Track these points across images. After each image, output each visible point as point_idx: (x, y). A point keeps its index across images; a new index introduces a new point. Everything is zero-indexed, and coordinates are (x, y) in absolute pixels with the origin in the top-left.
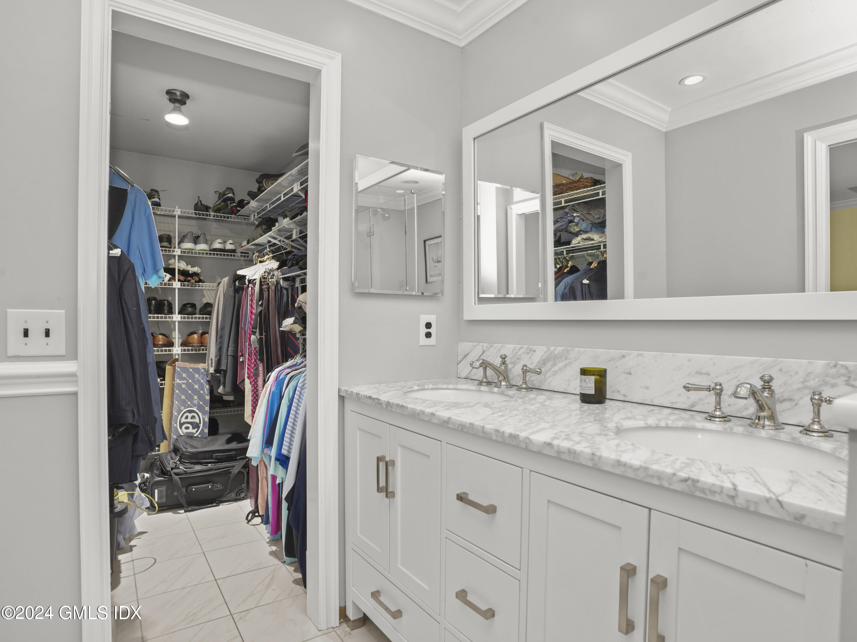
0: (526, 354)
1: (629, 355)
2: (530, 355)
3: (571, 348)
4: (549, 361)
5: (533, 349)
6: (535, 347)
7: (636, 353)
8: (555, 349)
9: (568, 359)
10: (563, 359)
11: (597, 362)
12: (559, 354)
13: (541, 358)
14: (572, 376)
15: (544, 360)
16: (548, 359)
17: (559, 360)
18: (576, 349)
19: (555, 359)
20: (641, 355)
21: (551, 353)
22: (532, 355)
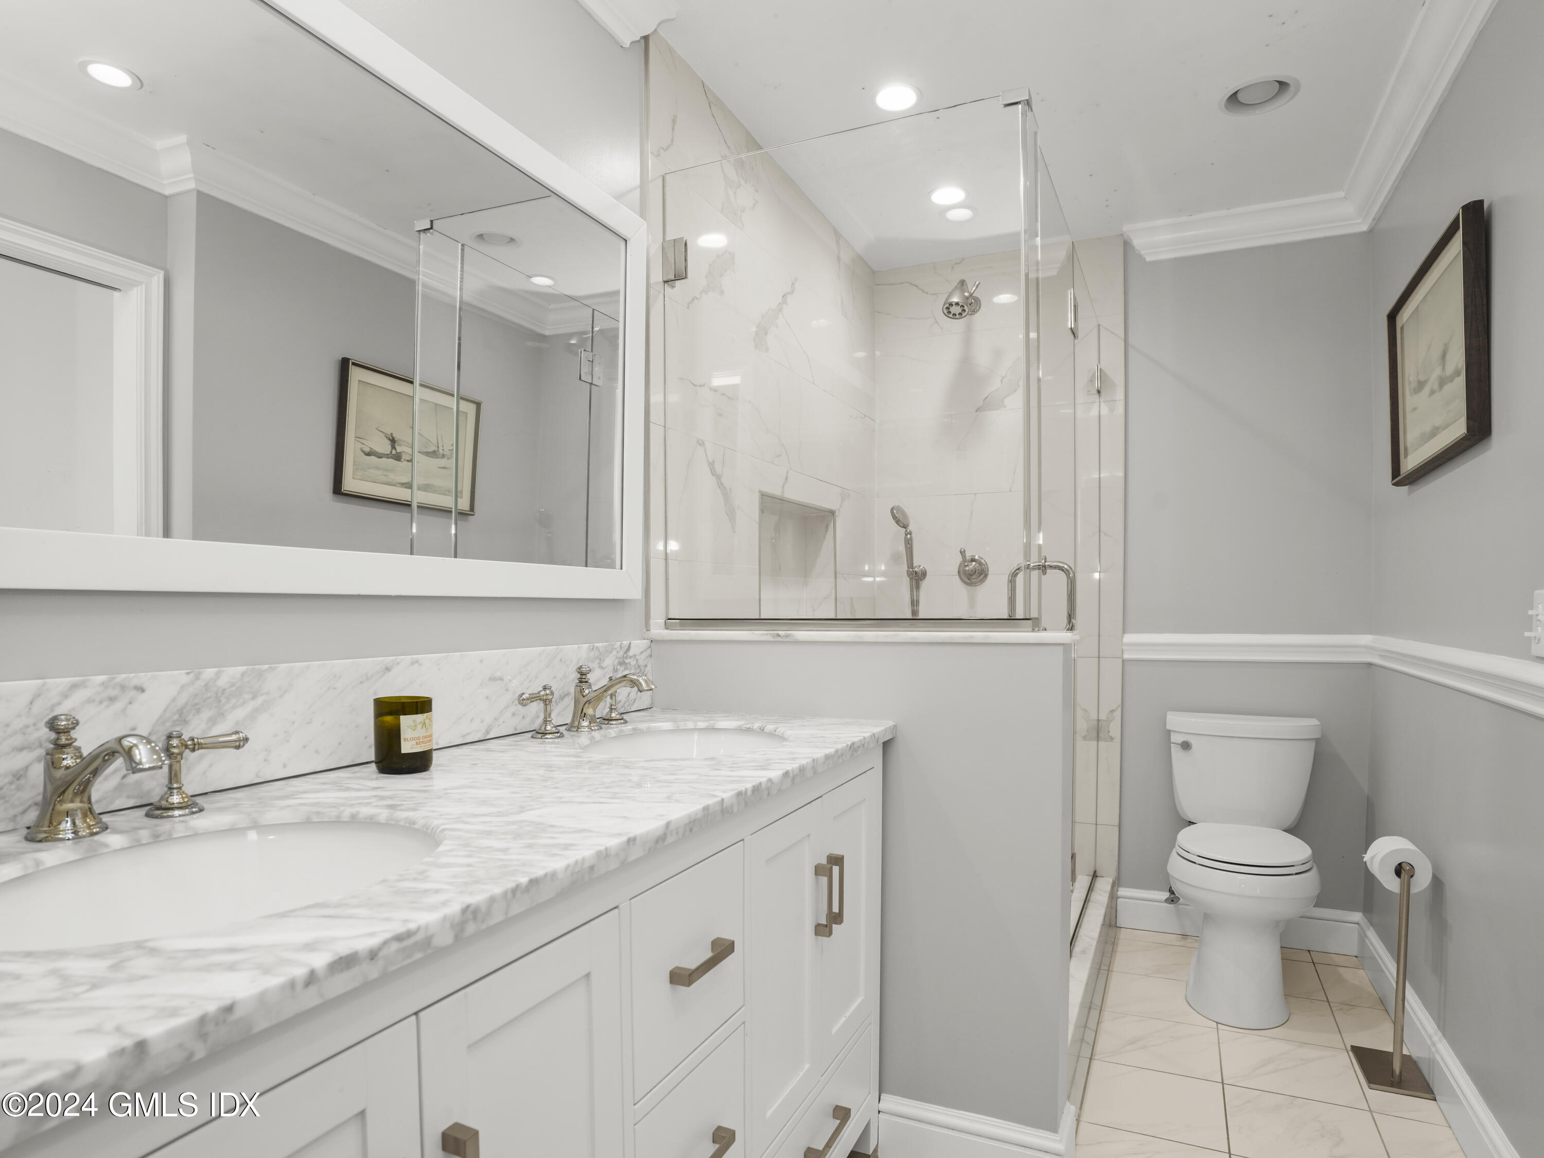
0: (101, 702)
1: (398, 664)
2: (119, 705)
3: (267, 666)
4: (198, 711)
5: (135, 682)
6: (142, 678)
7: (408, 658)
8: (218, 675)
9: (262, 695)
10: (247, 696)
11: (335, 688)
12: (231, 686)
13: (168, 706)
14: (275, 736)
15: (181, 712)
16: (196, 705)
17: (233, 701)
18: (284, 666)
19: (220, 701)
20: (417, 662)
21: (206, 685)
22: (130, 703)
